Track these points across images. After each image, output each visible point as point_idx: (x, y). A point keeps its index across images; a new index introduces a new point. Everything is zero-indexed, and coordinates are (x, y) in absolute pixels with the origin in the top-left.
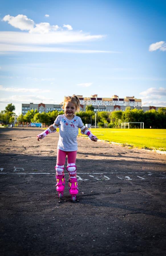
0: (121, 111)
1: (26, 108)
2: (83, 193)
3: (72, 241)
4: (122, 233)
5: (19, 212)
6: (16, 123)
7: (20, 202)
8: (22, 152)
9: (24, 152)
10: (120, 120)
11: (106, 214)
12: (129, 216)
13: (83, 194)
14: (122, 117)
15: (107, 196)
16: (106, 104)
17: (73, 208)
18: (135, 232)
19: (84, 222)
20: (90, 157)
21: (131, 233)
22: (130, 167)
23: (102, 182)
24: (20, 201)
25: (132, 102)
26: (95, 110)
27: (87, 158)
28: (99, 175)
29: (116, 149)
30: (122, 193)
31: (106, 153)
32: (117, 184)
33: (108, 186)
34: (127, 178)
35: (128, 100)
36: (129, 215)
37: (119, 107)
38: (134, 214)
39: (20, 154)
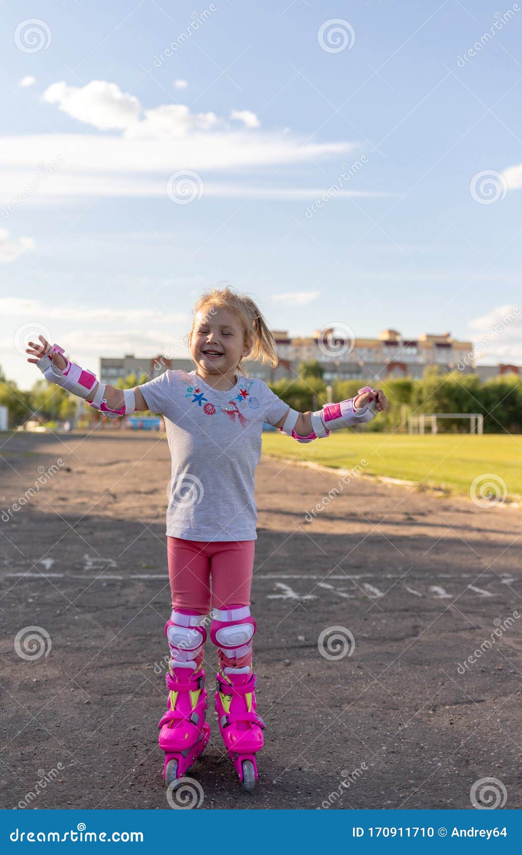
0: (409, 379)
1: (113, 372)
2: (301, 638)
3: (275, 785)
4: (430, 762)
5: (110, 695)
6: (83, 417)
7: (112, 665)
8: (105, 509)
9: (110, 510)
10: (405, 409)
11: (375, 704)
12: (448, 711)
13: (301, 641)
14: (414, 398)
15: (377, 649)
16: (363, 358)
17: (275, 686)
18: (468, 761)
19: (309, 729)
20: (318, 527)
21: (458, 763)
22: (444, 557)
23: (357, 603)
24: (109, 661)
25: (444, 352)
26: (327, 376)
27: (307, 529)
28: (349, 583)
29: (396, 499)
30: (422, 637)
31: (366, 514)
32: (407, 610)
33: (378, 615)
34: (436, 593)
35: (431, 343)
36: (447, 707)
37: (403, 367)
38: (463, 703)
39: (98, 517)
